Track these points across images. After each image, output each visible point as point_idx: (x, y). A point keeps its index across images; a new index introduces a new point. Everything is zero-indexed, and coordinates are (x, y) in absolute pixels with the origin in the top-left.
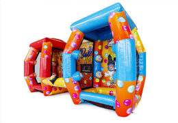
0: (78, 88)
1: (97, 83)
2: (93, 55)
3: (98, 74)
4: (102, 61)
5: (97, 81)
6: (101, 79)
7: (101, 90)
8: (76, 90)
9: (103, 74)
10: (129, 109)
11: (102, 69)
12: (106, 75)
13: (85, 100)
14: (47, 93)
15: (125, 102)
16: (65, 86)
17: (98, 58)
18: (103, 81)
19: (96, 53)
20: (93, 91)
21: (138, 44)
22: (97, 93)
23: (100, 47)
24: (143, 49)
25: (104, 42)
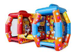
0: (39, 40)
1: (48, 37)
2: (45, 22)
3: (48, 33)
4: (50, 26)
5: (48, 36)
6: (49, 35)
7: (49, 41)
8: (38, 41)
9: (50, 32)
10: (60, 48)
11: (50, 30)
12: (52, 33)
13: (42, 45)
14: (21, 42)
15: (58, 45)
16: (33, 39)
17: (48, 24)
18: (51, 36)
19: (47, 21)
20: (46, 41)
21: (67, 19)
22: (48, 42)
23: (49, 19)
24: (69, 21)
25: (51, 16)
